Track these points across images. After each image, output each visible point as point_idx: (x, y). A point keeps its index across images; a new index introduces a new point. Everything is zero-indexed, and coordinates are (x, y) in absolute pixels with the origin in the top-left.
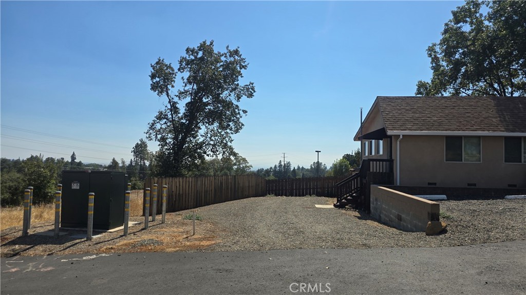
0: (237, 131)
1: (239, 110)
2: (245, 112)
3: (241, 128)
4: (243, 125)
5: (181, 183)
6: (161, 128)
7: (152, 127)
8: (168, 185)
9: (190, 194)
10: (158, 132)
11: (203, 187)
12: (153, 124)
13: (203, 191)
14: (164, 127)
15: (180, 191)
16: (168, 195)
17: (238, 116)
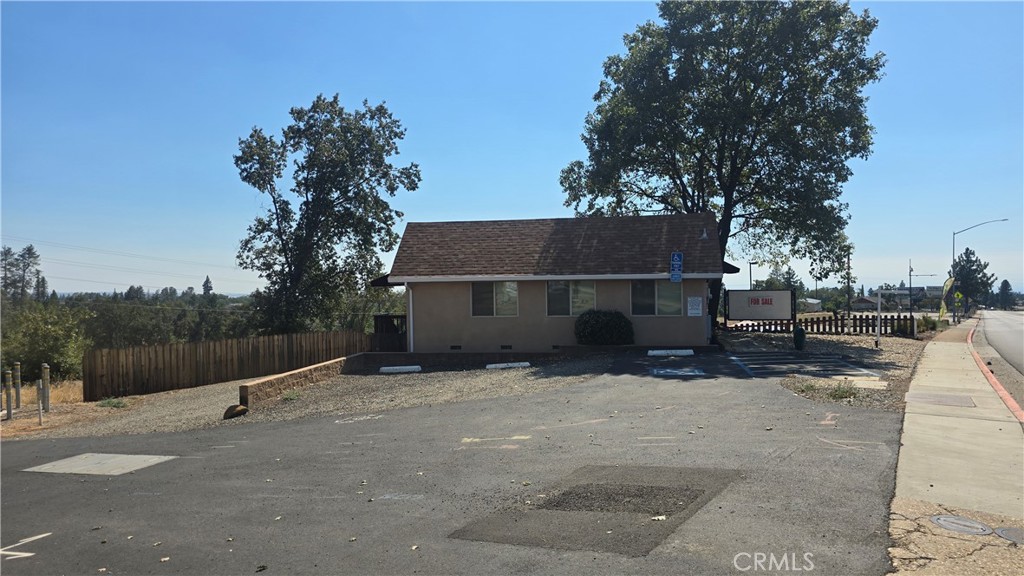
1: (390, 212)
5: (160, 354)
6: (267, 247)
7: (246, 245)
8: (131, 357)
9: (181, 368)
10: (259, 254)
11: (212, 356)
12: (247, 242)
13: (211, 361)
14: (270, 244)
15: (157, 364)
16: (131, 371)
17: (389, 222)
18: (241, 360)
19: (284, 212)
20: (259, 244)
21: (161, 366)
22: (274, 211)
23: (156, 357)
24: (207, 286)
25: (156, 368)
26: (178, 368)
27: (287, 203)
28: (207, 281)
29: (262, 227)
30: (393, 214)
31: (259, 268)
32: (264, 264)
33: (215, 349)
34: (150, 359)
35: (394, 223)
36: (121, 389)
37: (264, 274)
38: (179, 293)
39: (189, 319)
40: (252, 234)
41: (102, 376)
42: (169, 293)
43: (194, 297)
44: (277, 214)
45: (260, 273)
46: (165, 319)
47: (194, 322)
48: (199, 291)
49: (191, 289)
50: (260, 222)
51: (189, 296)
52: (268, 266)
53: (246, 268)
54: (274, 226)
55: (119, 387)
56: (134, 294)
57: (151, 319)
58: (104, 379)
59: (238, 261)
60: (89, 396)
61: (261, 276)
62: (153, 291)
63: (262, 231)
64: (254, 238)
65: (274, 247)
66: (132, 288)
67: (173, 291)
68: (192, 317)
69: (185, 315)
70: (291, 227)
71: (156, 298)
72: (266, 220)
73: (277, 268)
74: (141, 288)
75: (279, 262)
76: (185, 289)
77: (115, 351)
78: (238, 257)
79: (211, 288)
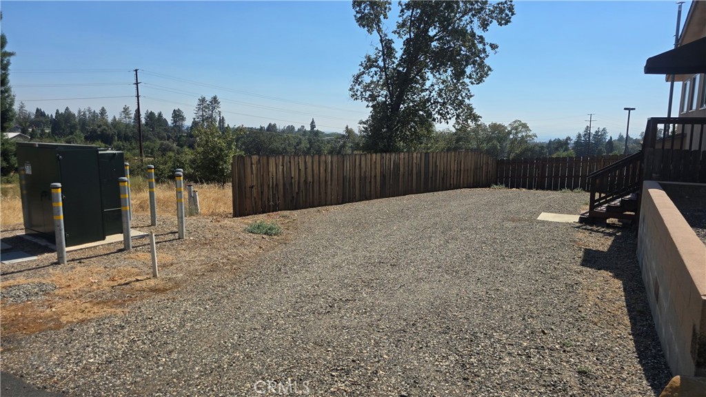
0: (480, 80)
1: (484, 45)
2: (493, 47)
3: (487, 75)
4: (490, 69)
5: (309, 165)
6: (372, 82)
7: (357, 80)
8: (281, 167)
9: (329, 183)
10: (367, 87)
11: (357, 171)
12: (358, 76)
13: (357, 177)
14: (375, 79)
15: (306, 177)
16: (281, 183)
17: (483, 55)
18: (383, 176)
19: (388, 50)
20: (367, 79)
21: (310, 179)
22: (381, 49)
23: (306, 168)
24: (313, 125)
25: (305, 181)
26: (326, 182)
27: (390, 41)
28: (313, 122)
29: (370, 63)
30: (488, 48)
31: (367, 100)
32: (370, 96)
33: (360, 165)
34: (299, 170)
35: (487, 56)
36: (271, 203)
37: (371, 104)
38: (296, 129)
39: (303, 145)
40: (362, 70)
41: (252, 187)
42: (291, 129)
43: (305, 131)
44: (383, 51)
45: (367, 103)
46: (289, 144)
47: (306, 147)
48: (308, 128)
49: (303, 127)
50: (369, 59)
51: (302, 131)
52: (373, 98)
53: (356, 99)
54: (381, 63)
55: (269, 201)
56: (272, 128)
57: (282, 144)
58: (254, 190)
59: (351, 93)
60: (240, 210)
61: (368, 106)
62: (282, 128)
63: (371, 67)
64: (364, 73)
65: (378, 81)
66: (270, 124)
67: (293, 128)
68: (305, 145)
69: (301, 143)
70: (394, 63)
71: (283, 131)
72: (373, 57)
73: (381, 99)
74: (275, 124)
75: (383, 95)
76: (300, 127)
77: (265, 158)
78: (350, 90)
79: (315, 127)
